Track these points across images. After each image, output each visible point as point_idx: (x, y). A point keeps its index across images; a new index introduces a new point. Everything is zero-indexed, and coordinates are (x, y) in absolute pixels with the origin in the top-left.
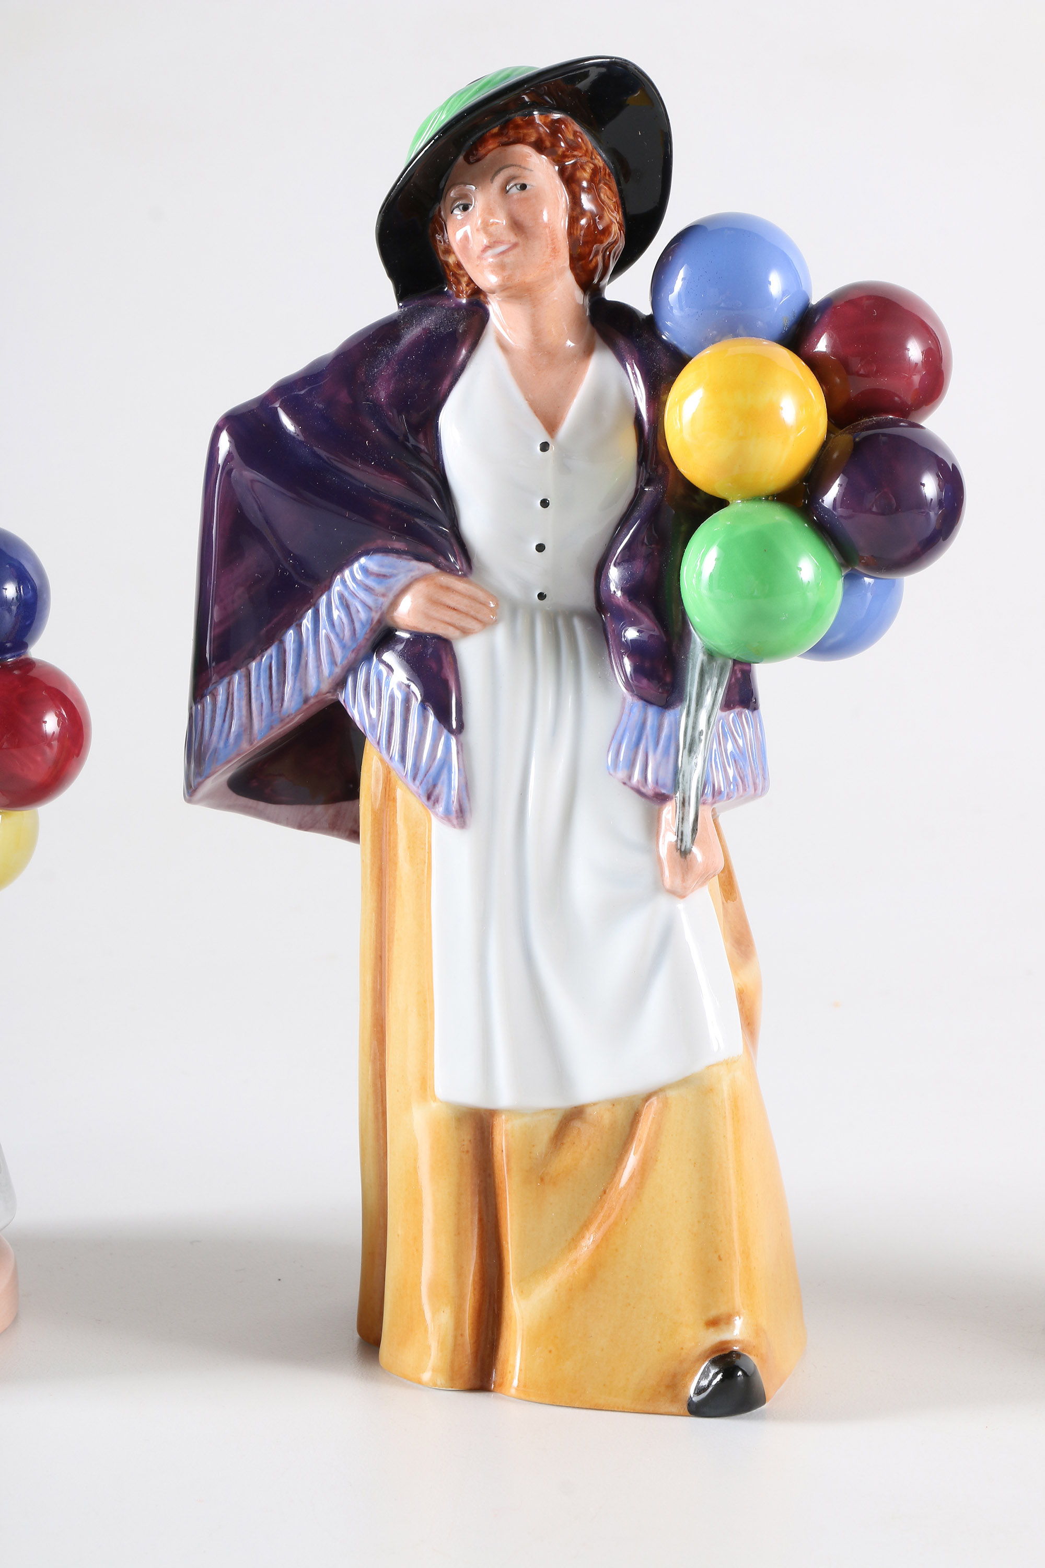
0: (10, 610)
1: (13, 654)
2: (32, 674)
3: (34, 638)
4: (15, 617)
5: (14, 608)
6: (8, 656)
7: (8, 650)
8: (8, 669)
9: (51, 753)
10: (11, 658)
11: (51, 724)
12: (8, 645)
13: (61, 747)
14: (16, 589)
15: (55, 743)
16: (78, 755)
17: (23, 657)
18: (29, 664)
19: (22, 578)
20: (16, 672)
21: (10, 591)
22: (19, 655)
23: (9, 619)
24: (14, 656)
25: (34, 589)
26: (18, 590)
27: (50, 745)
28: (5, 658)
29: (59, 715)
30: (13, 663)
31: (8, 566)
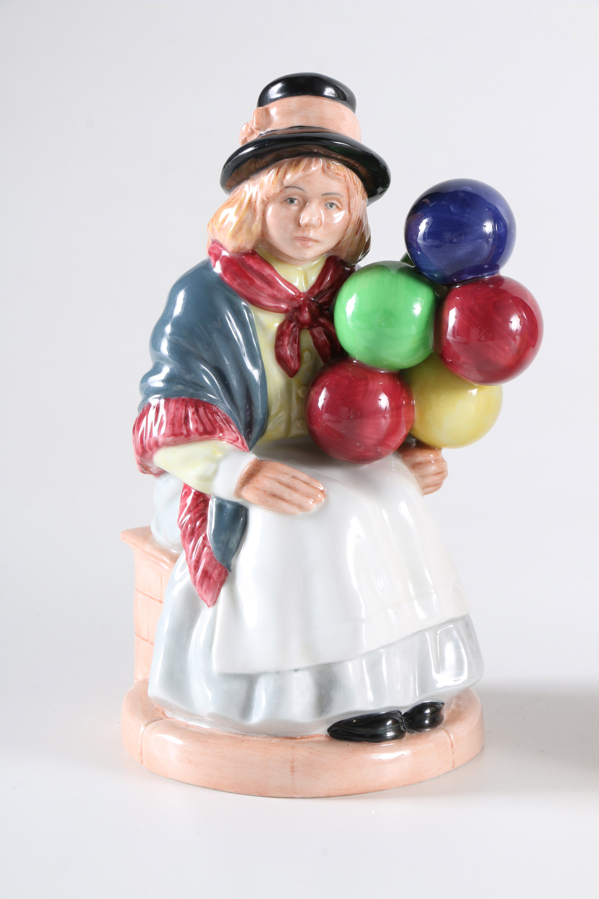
0: (487, 242)
1: (489, 273)
2: (502, 287)
3: (504, 261)
4: (492, 246)
5: (491, 240)
6: (485, 274)
7: (487, 270)
8: (486, 284)
9: (515, 344)
10: (487, 276)
11: (515, 323)
12: (486, 266)
13: (522, 340)
14: (493, 227)
15: (518, 337)
16: (534, 346)
17: (496, 275)
18: (500, 280)
19: (497, 218)
20: (491, 286)
21: (488, 227)
22: (493, 274)
23: (486, 249)
24: (490, 275)
25: (505, 226)
26: (494, 228)
27: (514, 339)
28: (484, 276)
29: (521, 317)
30: (490, 279)
31: (487, 209)
